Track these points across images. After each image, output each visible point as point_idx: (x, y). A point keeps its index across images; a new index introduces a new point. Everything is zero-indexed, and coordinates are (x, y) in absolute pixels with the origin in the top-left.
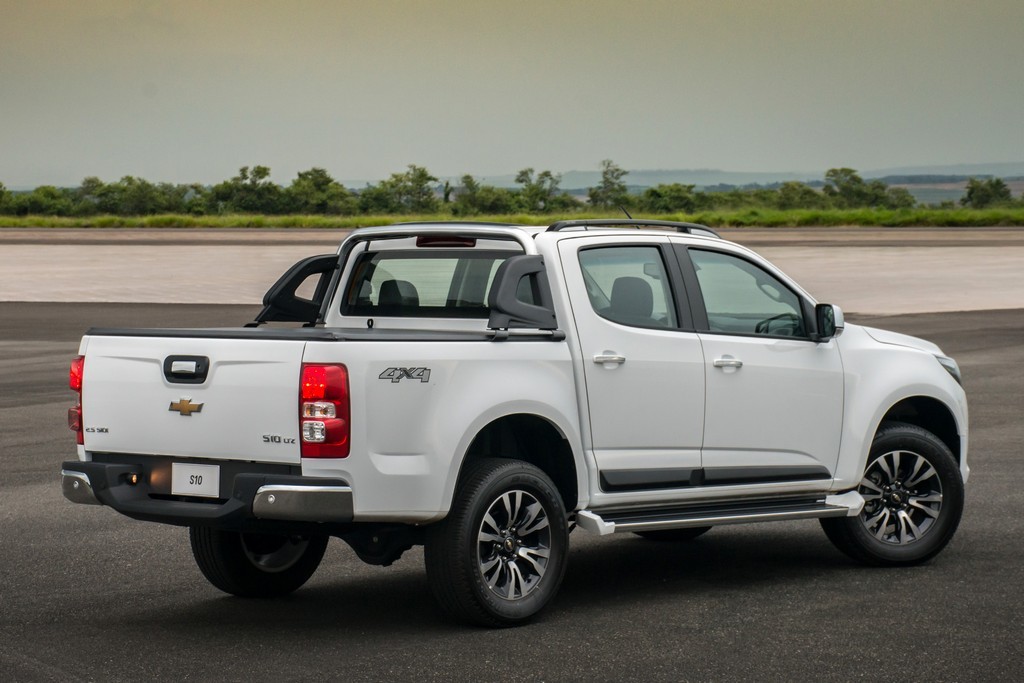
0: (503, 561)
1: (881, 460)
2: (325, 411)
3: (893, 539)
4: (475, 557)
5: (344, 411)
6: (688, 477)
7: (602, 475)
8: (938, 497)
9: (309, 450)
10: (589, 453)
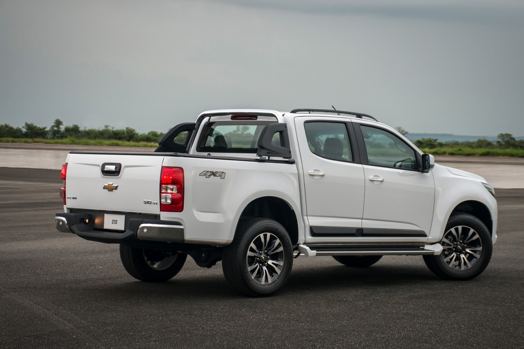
0: (260, 266)
1: (453, 230)
2: (172, 190)
3: (457, 268)
4: (245, 263)
5: (181, 190)
6: (354, 232)
7: (311, 228)
8: (480, 249)
9: (164, 208)
10: (305, 218)
